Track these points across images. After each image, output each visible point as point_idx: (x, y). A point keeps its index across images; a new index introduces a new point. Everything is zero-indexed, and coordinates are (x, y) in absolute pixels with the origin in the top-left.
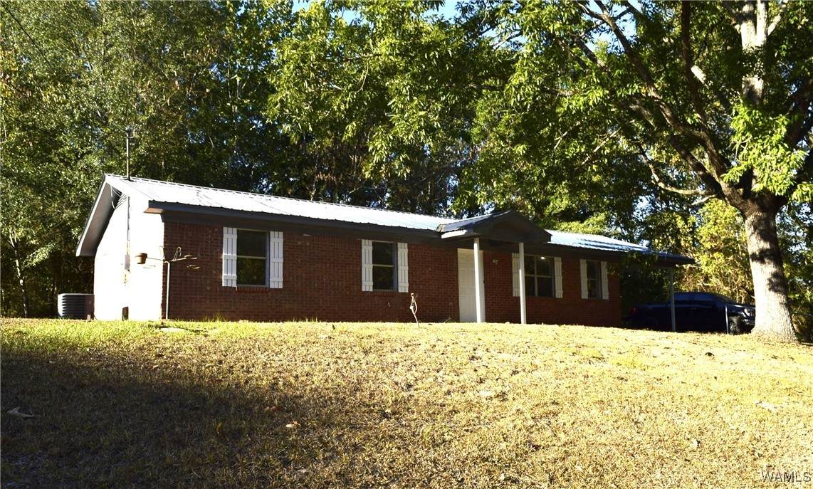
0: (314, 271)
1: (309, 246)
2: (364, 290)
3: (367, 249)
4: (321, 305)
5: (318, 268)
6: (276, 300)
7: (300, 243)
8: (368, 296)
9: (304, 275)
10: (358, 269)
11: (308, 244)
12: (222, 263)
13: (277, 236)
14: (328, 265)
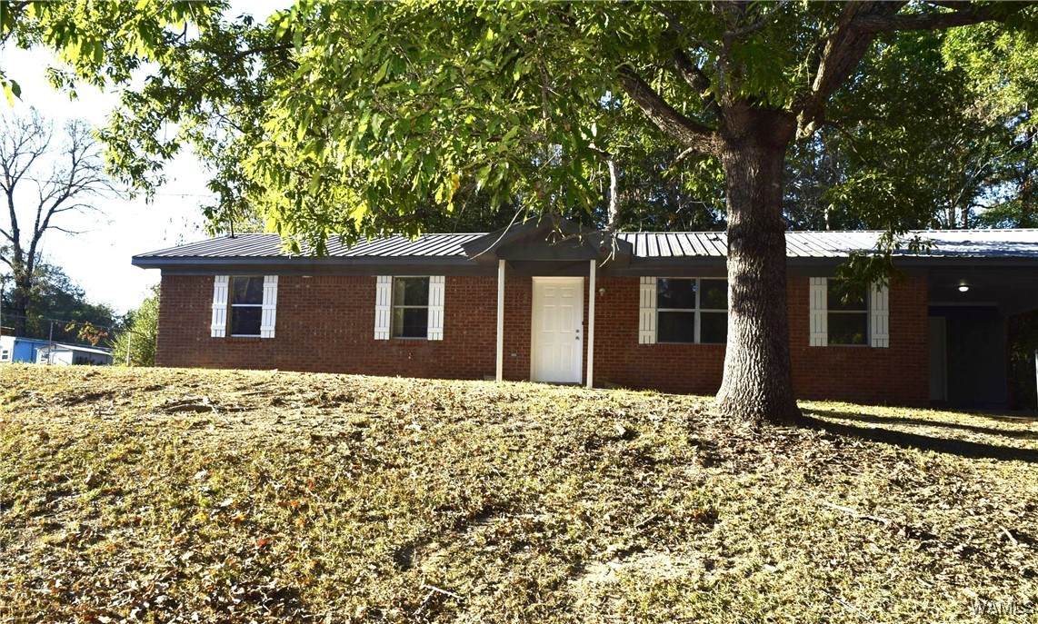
0: (314, 317)
1: (309, 289)
2: (376, 337)
3: (384, 287)
4: (320, 356)
5: (319, 313)
6: (268, 351)
7: (298, 286)
8: (383, 346)
9: (301, 323)
10: (371, 312)
11: (308, 286)
12: (211, 313)
13: (271, 280)
14: (331, 310)
